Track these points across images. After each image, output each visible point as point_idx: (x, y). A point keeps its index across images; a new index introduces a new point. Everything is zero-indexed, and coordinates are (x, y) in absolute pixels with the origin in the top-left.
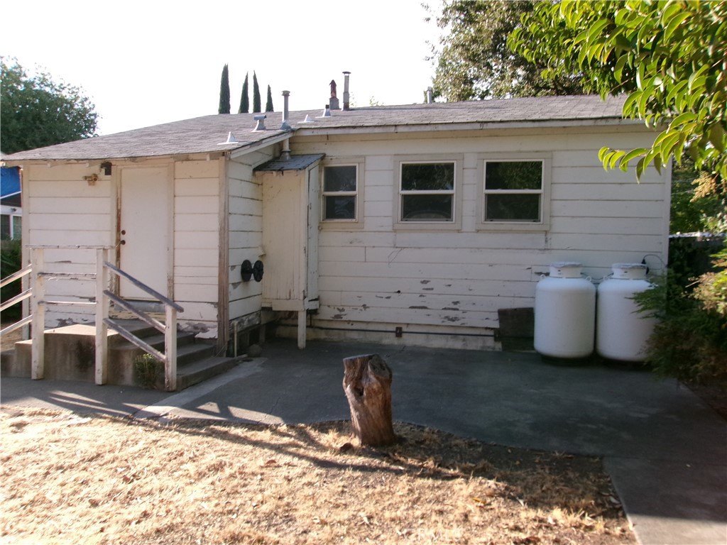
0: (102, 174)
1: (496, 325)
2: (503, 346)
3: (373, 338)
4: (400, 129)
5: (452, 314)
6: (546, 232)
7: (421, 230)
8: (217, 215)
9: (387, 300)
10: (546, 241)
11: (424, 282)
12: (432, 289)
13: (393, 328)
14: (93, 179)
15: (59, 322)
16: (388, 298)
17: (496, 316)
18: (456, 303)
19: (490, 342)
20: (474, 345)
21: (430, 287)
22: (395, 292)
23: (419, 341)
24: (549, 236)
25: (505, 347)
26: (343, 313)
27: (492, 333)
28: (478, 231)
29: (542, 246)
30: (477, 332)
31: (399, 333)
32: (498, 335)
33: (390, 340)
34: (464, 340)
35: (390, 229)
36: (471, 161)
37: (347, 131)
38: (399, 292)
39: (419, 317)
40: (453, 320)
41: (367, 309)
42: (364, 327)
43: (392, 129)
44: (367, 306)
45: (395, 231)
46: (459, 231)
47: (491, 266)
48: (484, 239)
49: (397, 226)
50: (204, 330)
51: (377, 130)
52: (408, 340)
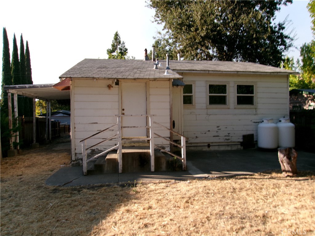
0: (114, 85)
1: (242, 140)
2: (243, 148)
3: (199, 149)
4: (210, 72)
5: (227, 138)
6: (256, 109)
7: (216, 108)
8: (169, 103)
9: (205, 134)
10: (256, 111)
11: (218, 127)
12: (220, 129)
13: (207, 144)
14: (109, 87)
15: (91, 150)
16: (205, 133)
17: (242, 137)
18: (229, 134)
19: (239, 147)
20: (234, 148)
21: (220, 128)
22: (207, 131)
23: (216, 148)
24: (257, 110)
25: (244, 148)
26: (188, 140)
27: (240, 143)
28: (235, 108)
29: (255, 113)
30: (235, 143)
31: (209, 146)
32: (242, 144)
33: (206, 149)
34: (231, 147)
35: (205, 108)
36: (232, 84)
37: (191, 71)
38: (209, 131)
39: (216, 140)
40: (228, 140)
41: (198, 138)
42: (196, 145)
43: (208, 72)
44: (198, 136)
45: (207, 108)
46: (229, 108)
47: (239, 120)
48: (237, 111)
49: (208, 107)
50: (164, 148)
51: (202, 72)
52: (212, 148)
